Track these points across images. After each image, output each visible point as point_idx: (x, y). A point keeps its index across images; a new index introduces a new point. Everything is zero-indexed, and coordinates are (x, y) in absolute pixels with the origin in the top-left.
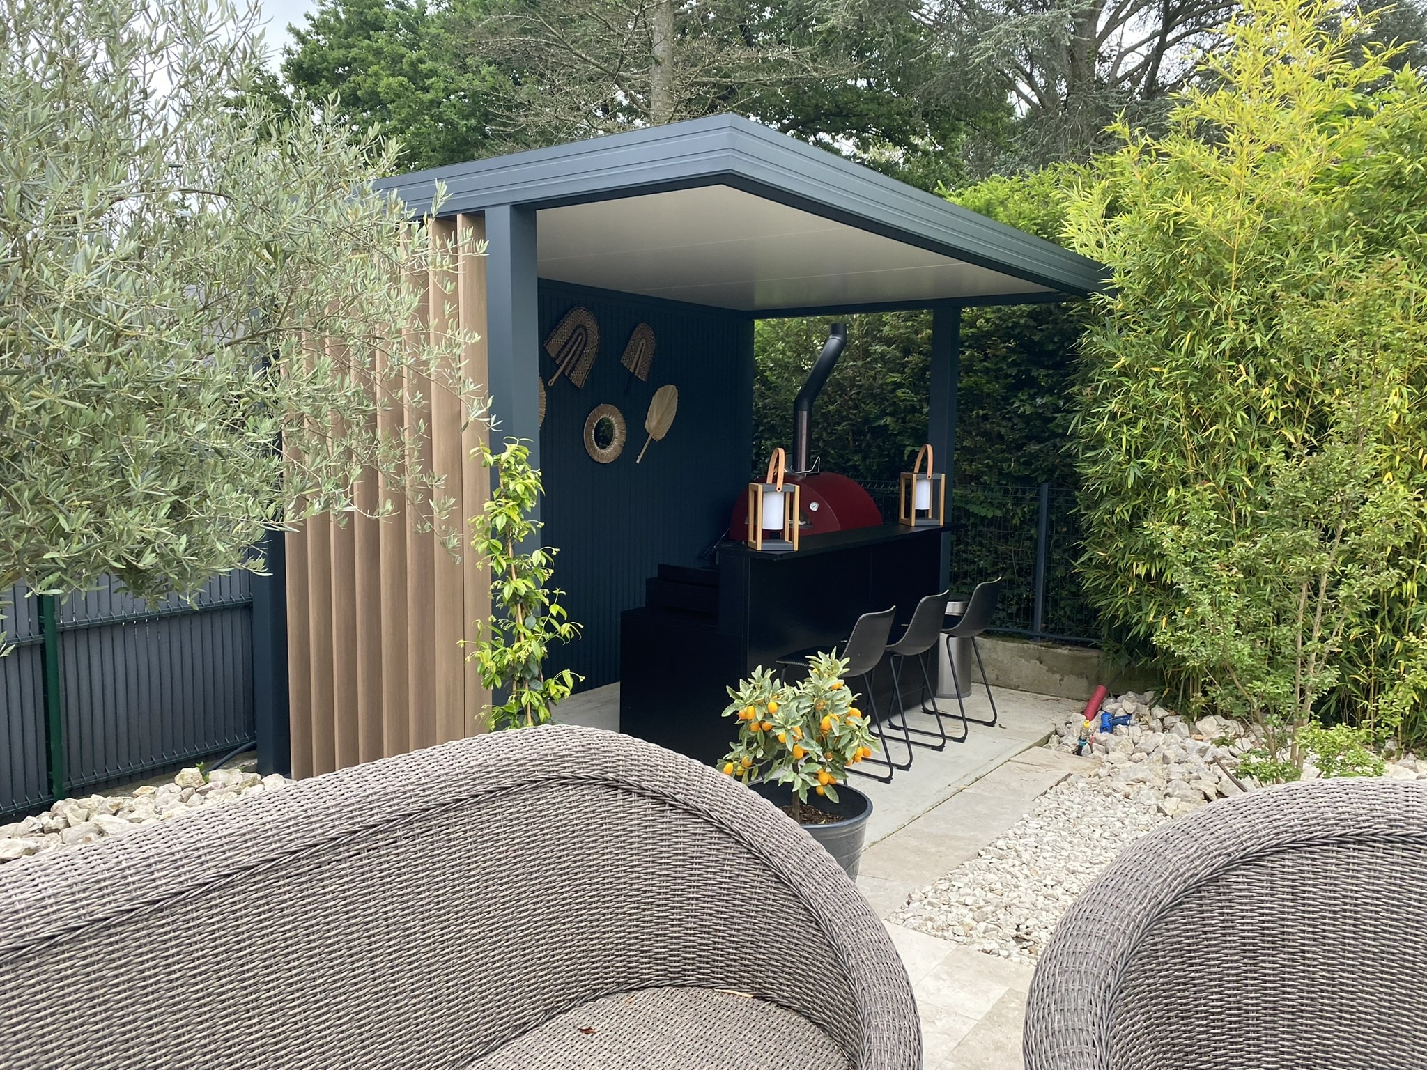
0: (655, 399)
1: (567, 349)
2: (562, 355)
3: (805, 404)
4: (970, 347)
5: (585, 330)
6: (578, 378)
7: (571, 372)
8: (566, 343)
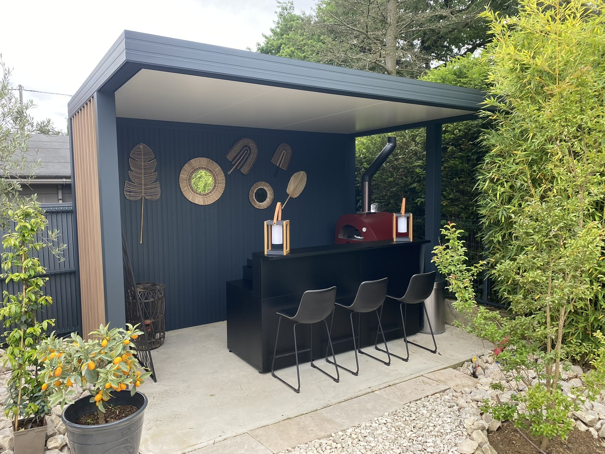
0: (292, 179)
1: (238, 157)
2: (236, 160)
3: (367, 178)
4: (452, 145)
5: (249, 148)
6: (245, 170)
7: (241, 167)
8: (237, 155)
